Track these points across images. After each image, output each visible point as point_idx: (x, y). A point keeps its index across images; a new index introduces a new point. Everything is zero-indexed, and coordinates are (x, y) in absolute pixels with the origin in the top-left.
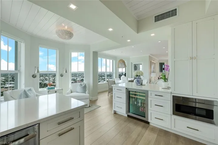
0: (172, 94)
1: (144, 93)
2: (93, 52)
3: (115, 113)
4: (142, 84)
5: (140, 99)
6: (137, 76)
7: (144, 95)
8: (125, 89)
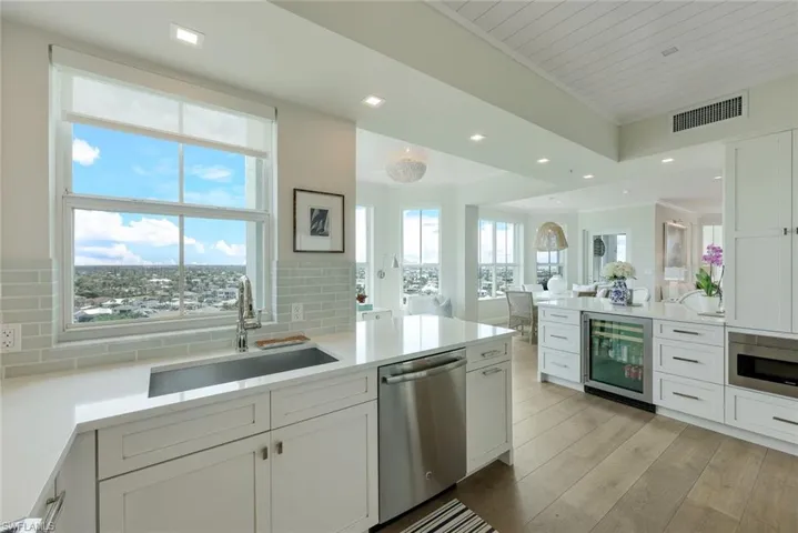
0: (728, 330)
1: (641, 326)
2: (467, 206)
3: (545, 380)
4: (630, 303)
5: (627, 342)
6: (615, 277)
7: (639, 330)
8: (579, 314)
